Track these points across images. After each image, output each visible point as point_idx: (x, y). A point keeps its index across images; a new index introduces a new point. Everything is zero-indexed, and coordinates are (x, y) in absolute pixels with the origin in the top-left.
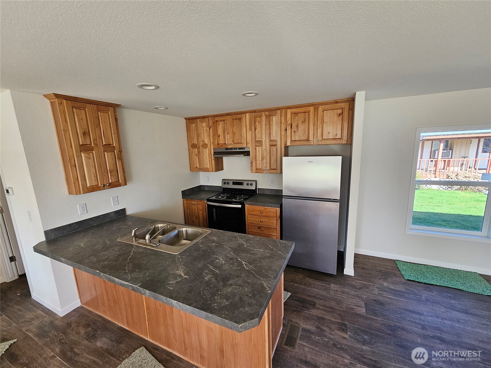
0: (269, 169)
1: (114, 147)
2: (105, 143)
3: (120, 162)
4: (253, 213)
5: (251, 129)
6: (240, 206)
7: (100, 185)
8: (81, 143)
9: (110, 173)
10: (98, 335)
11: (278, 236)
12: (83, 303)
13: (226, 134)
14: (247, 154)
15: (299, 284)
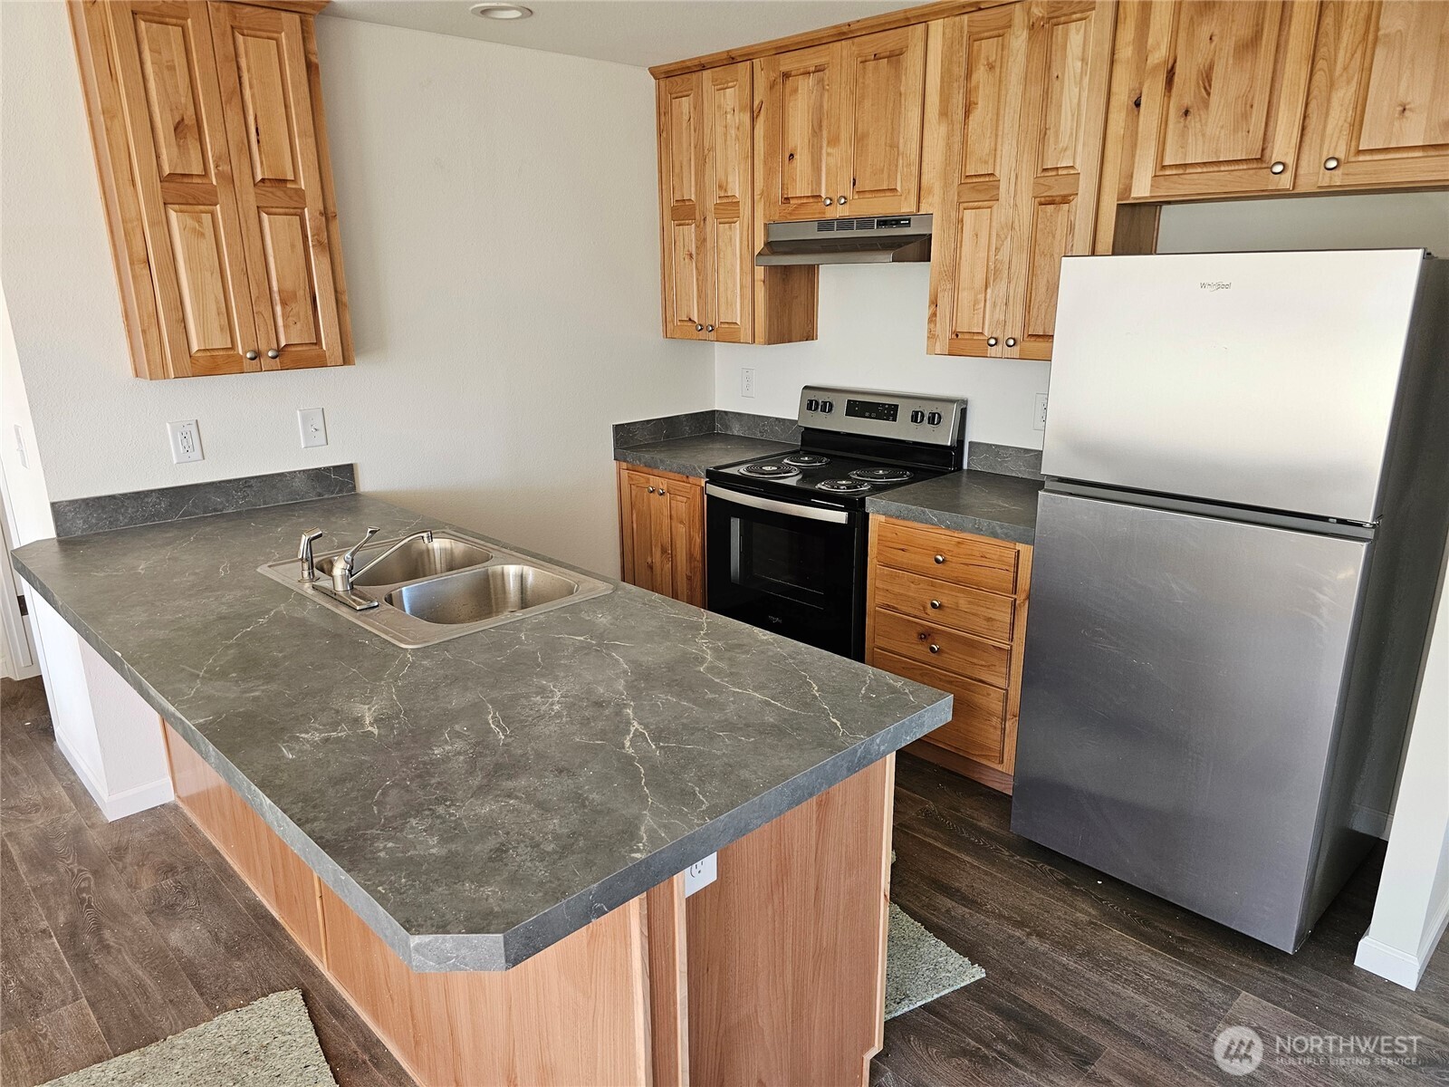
0: (1018, 335)
1: (300, 193)
2: (263, 173)
3: (326, 260)
4: (902, 558)
5: (944, 113)
6: (840, 517)
7: (241, 353)
8: (167, 171)
9: (284, 303)
10: (185, 908)
11: (1011, 693)
12: (184, 795)
13: (825, 144)
14: (916, 248)
15: (1055, 944)
